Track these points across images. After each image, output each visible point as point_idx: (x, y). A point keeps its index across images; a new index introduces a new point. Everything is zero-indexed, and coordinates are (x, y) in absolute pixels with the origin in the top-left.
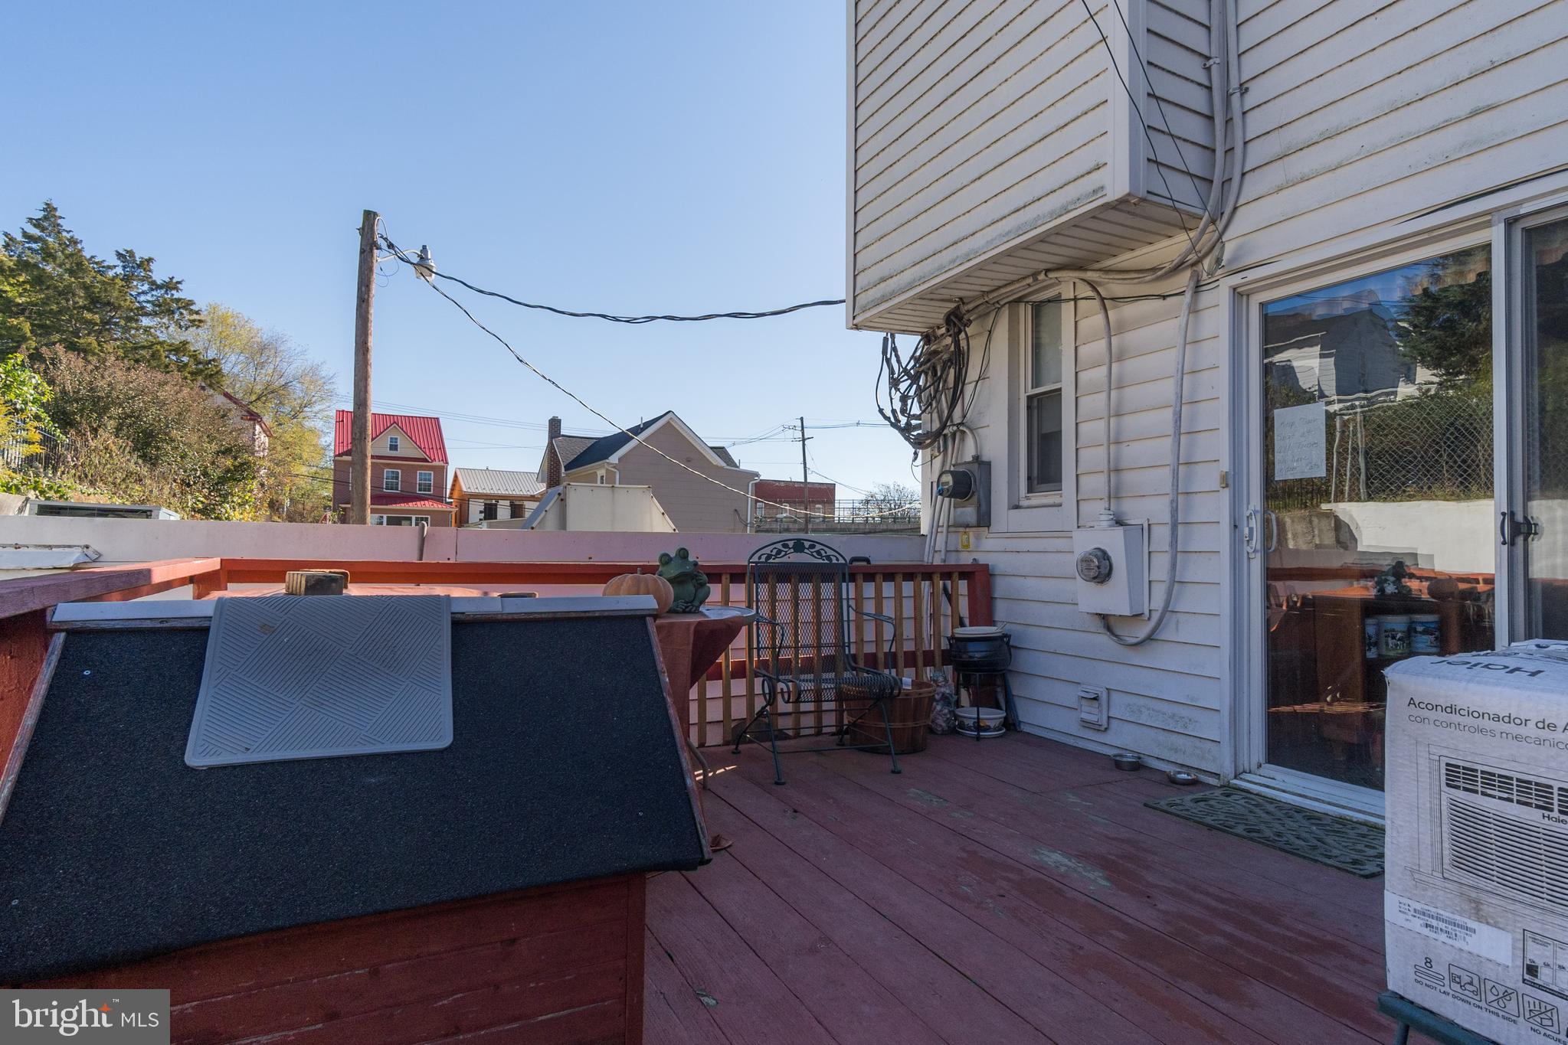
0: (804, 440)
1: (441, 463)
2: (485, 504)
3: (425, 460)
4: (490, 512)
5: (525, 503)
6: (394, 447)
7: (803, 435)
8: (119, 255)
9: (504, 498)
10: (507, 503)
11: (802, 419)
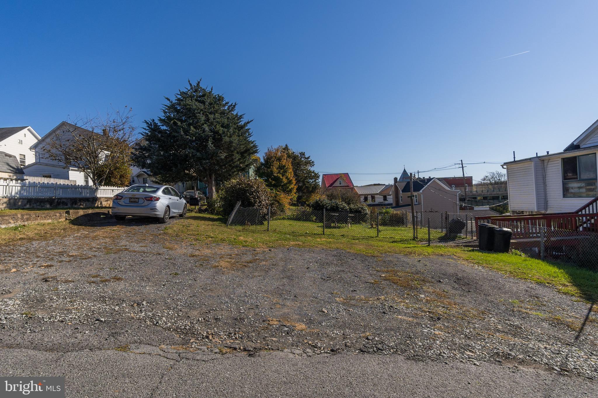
0: (463, 167)
1: (353, 187)
2: (364, 197)
3: (348, 186)
4: (366, 199)
5: (375, 196)
6: (340, 184)
7: (462, 166)
8: (300, 153)
9: (369, 195)
10: (370, 196)
11: (462, 161)
